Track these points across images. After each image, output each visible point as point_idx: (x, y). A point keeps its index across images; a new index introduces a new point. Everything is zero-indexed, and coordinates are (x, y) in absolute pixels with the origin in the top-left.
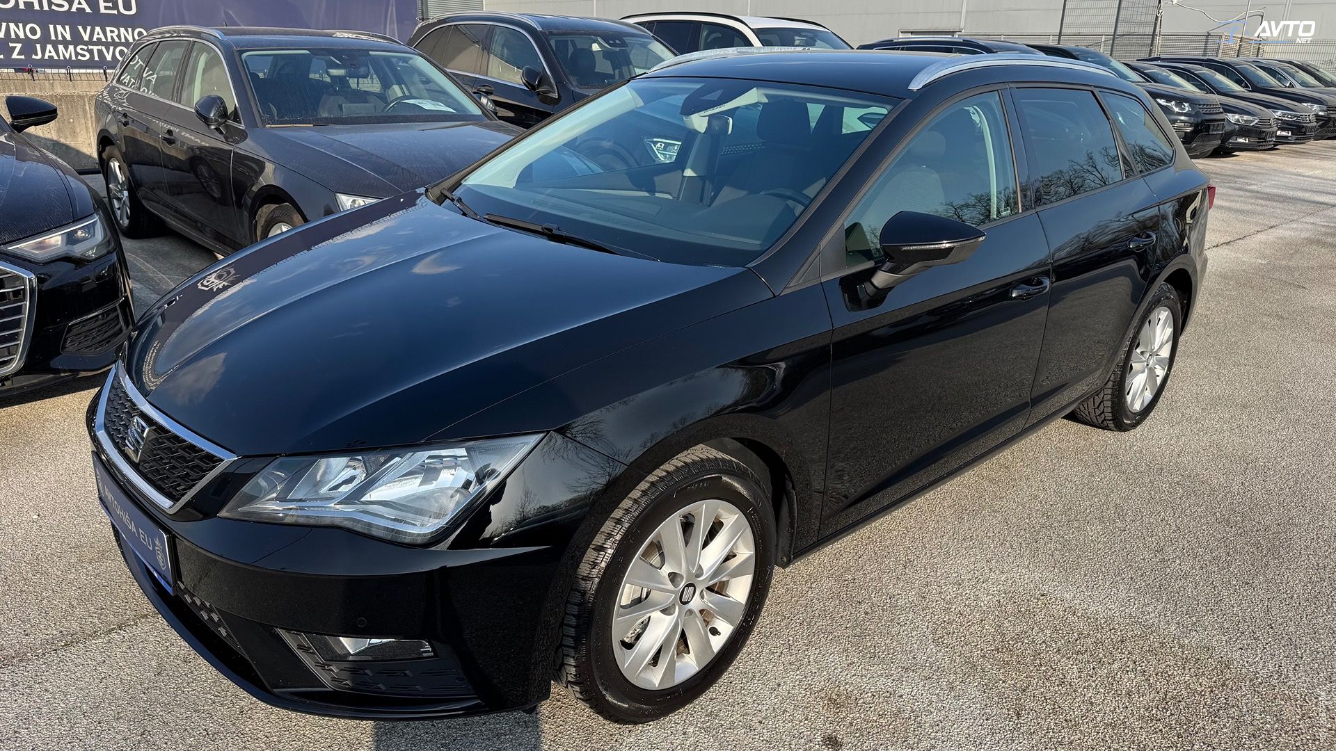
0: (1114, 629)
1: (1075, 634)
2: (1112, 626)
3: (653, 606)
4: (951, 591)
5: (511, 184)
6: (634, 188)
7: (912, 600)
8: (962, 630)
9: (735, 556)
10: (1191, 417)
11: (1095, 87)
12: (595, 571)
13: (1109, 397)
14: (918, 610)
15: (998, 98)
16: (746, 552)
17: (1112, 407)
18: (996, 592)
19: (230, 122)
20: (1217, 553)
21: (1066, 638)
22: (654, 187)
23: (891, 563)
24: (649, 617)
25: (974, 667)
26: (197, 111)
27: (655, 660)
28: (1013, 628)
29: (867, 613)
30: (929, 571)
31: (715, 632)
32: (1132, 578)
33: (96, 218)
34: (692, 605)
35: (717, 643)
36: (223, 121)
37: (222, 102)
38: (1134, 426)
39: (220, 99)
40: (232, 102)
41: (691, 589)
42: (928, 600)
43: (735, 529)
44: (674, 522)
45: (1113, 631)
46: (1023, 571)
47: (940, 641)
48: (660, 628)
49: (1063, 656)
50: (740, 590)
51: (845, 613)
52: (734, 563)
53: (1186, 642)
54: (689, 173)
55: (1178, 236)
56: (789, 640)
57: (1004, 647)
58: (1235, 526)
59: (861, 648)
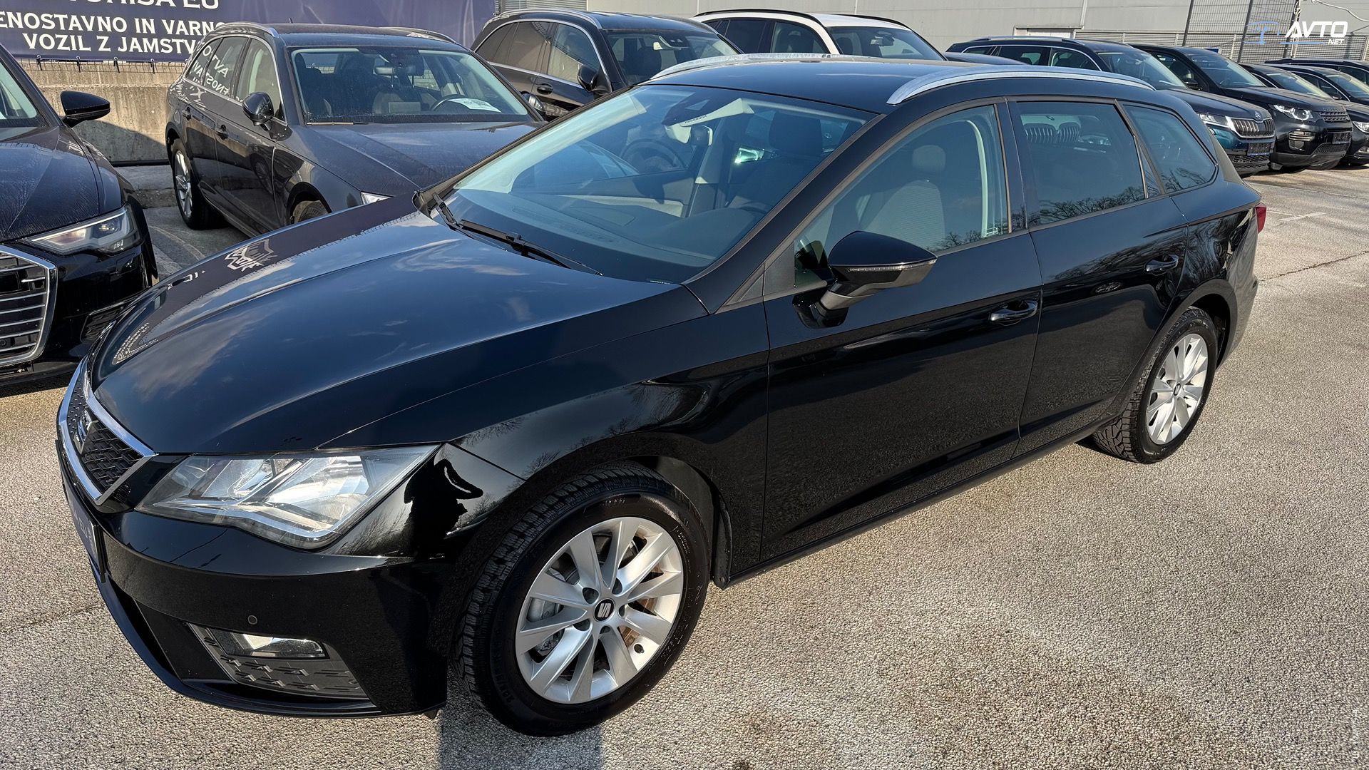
0: (1074, 671)
1: (1031, 675)
2: (1072, 669)
3: (567, 619)
4: (911, 620)
6: (642, 195)
7: (868, 629)
8: (910, 663)
9: (662, 574)
10: (1227, 452)
11: (1119, 100)
12: (495, 583)
13: (1127, 427)
14: (871, 639)
15: (993, 112)
16: (674, 570)
17: (1131, 438)
18: (958, 625)
19: (276, 120)
20: (1212, 598)
22: (663, 194)
23: (856, 589)
24: (564, 630)
25: (912, 701)
26: (244, 108)
27: (568, 675)
28: (966, 664)
29: (816, 639)
30: (893, 599)
31: (638, 649)
32: (1110, 619)
33: (124, 212)
34: (608, 622)
35: (641, 660)
36: (269, 118)
37: (269, 99)
39: (267, 96)
40: (278, 99)
41: (609, 605)
42: (884, 629)
43: (660, 547)
44: (585, 539)
45: (1072, 674)
46: (994, 605)
47: (885, 671)
48: (573, 641)
49: (1011, 696)
50: (668, 609)
51: (794, 638)
52: (660, 581)
53: (1149, 690)
54: (700, 180)
55: (1216, 260)
56: (729, 662)
57: (950, 683)
58: (1241, 571)
59: (800, 674)
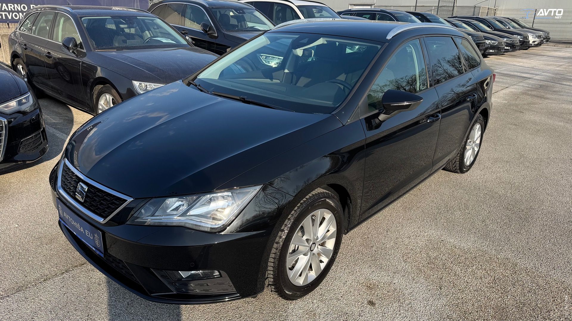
2: (470, 252)
3: (300, 253)
5: (217, 78)
6: (265, 78)
9: (330, 231)
11: (452, 35)
12: (281, 240)
13: (458, 160)
15: (419, 41)
16: (333, 229)
17: (459, 164)
18: (424, 240)
19: (79, 49)
21: (454, 257)
22: (272, 77)
24: (298, 258)
25: (421, 270)
26: (63, 44)
27: (300, 275)
28: (433, 254)
31: (321, 262)
32: (475, 232)
33: (29, 94)
34: (315, 251)
35: (323, 266)
36: (75, 48)
37: (75, 40)
38: (467, 171)
39: (74, 38)
40: (79, 39)
41: (314, 245)
43: (330, 220)
44: (308, 219)
46: (433, 231)
48: (303, 261)
49: (454, 265)
50: (330, 244)
52: (329, 233)
54: (286, 71)
57: (431, 262)
